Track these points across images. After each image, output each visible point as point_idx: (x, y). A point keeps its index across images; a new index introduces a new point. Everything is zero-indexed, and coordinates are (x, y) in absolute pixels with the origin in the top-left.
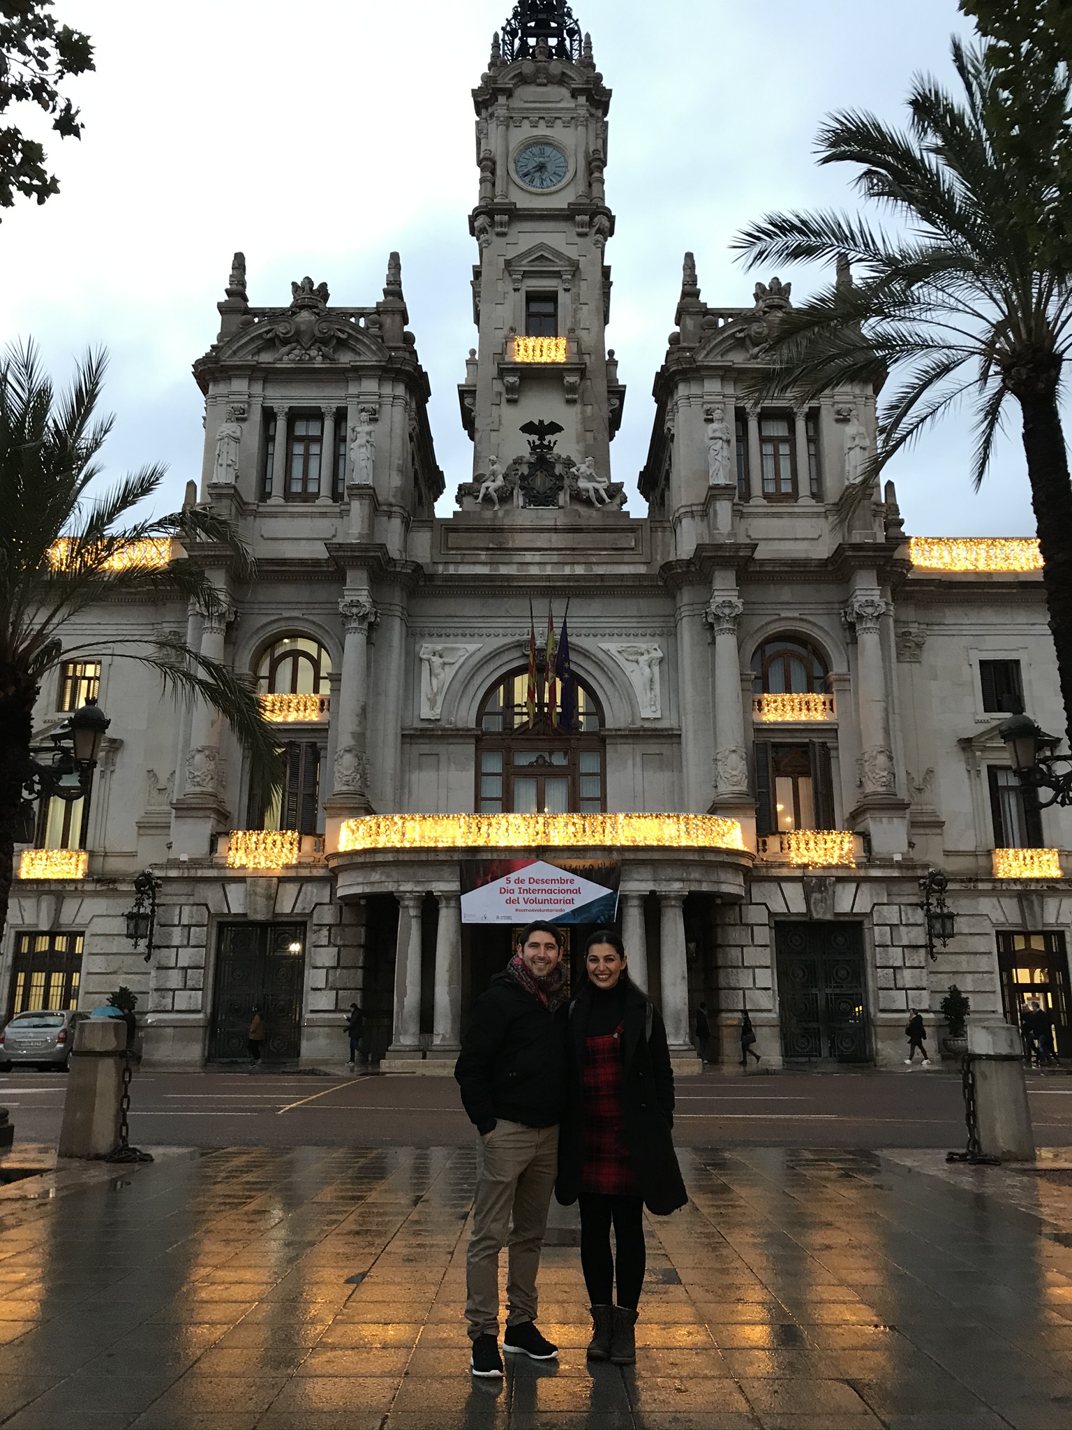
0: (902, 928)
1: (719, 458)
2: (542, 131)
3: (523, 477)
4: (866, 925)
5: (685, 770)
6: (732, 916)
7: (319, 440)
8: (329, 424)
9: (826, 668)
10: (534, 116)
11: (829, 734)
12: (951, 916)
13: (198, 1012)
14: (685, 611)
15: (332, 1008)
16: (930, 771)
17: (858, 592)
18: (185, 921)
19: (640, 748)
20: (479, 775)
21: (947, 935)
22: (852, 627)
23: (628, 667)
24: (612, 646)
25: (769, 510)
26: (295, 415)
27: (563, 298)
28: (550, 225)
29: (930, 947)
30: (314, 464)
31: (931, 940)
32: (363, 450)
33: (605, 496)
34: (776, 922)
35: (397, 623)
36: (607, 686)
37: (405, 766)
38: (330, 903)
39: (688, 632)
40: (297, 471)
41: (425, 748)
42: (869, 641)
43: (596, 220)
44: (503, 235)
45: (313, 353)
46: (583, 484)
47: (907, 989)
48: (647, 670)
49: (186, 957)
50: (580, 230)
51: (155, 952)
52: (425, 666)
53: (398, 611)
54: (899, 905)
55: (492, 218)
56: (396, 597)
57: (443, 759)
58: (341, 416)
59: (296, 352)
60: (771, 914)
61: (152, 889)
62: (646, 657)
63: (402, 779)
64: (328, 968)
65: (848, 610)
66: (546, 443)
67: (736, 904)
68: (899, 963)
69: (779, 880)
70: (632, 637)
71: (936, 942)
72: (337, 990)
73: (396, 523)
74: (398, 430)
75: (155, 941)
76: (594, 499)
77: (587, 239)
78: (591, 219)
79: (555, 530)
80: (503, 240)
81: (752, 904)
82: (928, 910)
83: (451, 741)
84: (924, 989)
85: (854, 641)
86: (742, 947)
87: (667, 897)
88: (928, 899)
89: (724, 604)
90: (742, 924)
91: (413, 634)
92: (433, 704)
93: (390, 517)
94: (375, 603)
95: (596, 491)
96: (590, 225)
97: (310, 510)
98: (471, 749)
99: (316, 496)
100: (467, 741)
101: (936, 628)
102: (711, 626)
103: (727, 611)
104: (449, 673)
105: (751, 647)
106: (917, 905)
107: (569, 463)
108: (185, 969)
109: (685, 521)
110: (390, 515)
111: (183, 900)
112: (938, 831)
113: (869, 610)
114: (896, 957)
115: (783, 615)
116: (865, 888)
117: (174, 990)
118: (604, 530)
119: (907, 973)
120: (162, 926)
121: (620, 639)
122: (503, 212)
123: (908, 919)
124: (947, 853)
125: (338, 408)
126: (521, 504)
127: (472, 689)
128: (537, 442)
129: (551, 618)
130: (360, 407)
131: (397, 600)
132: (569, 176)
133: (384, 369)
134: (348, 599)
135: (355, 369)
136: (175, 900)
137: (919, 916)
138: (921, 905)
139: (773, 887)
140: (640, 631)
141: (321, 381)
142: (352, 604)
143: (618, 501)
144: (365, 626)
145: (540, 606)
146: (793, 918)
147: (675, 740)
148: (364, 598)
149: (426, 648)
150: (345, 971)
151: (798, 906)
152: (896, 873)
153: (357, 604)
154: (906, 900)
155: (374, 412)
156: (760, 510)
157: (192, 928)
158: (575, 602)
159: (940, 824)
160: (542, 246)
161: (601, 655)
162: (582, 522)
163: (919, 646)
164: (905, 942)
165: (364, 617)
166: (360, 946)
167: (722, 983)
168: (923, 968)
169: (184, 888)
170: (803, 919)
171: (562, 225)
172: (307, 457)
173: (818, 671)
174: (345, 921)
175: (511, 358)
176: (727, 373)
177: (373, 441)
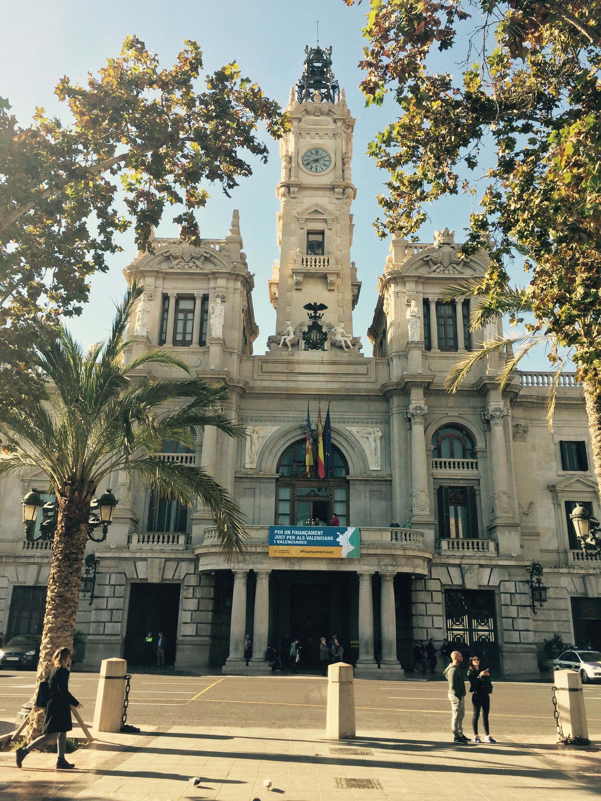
0: (517, 596)
1: (414, 326)
2: (317, 141)
3: (304, 333)
4: (496, 592)
5: (394, 500)
6: (420, 585)
7: (193, 311)
8: (198, 302)
9: (473, 443)
10: (313, 133)
11: (475, 482)
12: (545, 589)
13: (118, 635)
14: (395, 410)
15: (194, 634)
16: (531, 503)
17: (491, 403)
18: (112, 583)
19: (368, 488)
20: (278, 501)
21: (542, 600)
22: (488, 422)
23: (362, 441)
24: (354, 429)
25: (442, 355)
26: (180, 298)
27: (327, 233)
28: (320, 193)
29: (533, 607)
30: (189, 324)
31: (533, 602)
32: (217, 319)
33: (350, 345)
34: (445, 590)
35: (234, 414)
36: (351, 452)
37: (236, 494)
38: (194, 574)
39: (396, 422)
40: (180, 329)
41: (247, 485)
42: (498, 430)
43: (346, 191)
44: (295, 198)
45: (191, 264)
46: (339, 338)
47: (520, 631)
48: (373, 443)
49: (112, 603)
50: (337, 196)
51: (95, 600)
52: (249, 439)
53: (235, 407)
54: (515, 582)
55: (289, 189)
56: (234, 398)
57: (257, 492)
58: (205, 298)
59: (181, 264)
60: (442, 585)
61: (95, 564)
62: (372, 436)
64: (192, 611)
65: (486, 412)
66: (318, 315)
67: (422, 579)
68: (515, 615)
69: (447, 566)
70: (365, 424)
71: (536, 603)
72: (197, 623)
73: (235, 358)
74: (236, 307)
75: (96, 593)
76: (344, 347)
77: (341, 201)
78: (344, 190)
79: (322, 363)
80: (295, 200)
81: (431, 579)
82: (532, 585)
83: (262, 481)
84: (530, 631)
85: (489, 429)
86: (426, 603)
87: (384, 576)
88: (531, 578)
89: (416, 408)
90: (426, 590)
91: (242, 420)
92: (252, 460)
93: (231, 355)
95: (346, 342)
96: (343, 193)
97: (187, 350)
98: (273, 486)
99: (190, 342)
100: (272, 481)
101: (535, 422)
102: (410, 420)
103: (419, 412)
104: (262, 443)
105: (432, 431)
106: (525, 582)
107: (330, 327)
108: (112, 610)
109: (395, 360)
111: (112, 570)
112: (537, 538)
113: (498, 413)
114: (513, 611)
115: (449, 414)
116: (495, 571)
117: (105, 622)
118: (349, 364)
119: (520, 621)
120: (99, 585)
121: (358, 425)
122: (295, 185)
123: (520, 590)
124: (542, 551)
125: (204, 295)
126: (303, 348)
127: (274, 451)
128: (313, 315)
129: (320, 412)
130: (216, 294)
131: (234, 401)
132: (332, 165)
133: (230, 274)
135: (213, 273)
136: (106, 570)
137: (526, 588)
138: (527, 582)
139: (444, 569)
140: (370, 420)
141: (194, 279)
143: (357, 347)
145: (314, 405)
146: (455, 588)
147: (388, 483)
149: (249, 428)
150: (202, 613)
151: (457, 581)
152: (513, 563)
154: (519, 579)
156: (436, 355)
157: (117, 587)
158: (333, 403)
159: (538, 534)
160: (317, 205)
161: (348, 434)
162: (338, 359)
163: (525, 432)
164: (519, 603)
166: (211, 598)
167: (415, 624)
168: (529, 618)
169: (113, 563)
170: (461, 588)
171: (328, 193)
172: (185, 320)
173: (469, 446)
174: (202, 584)
175: (299, 266)
176: (419, 280)
177: (223, 314)
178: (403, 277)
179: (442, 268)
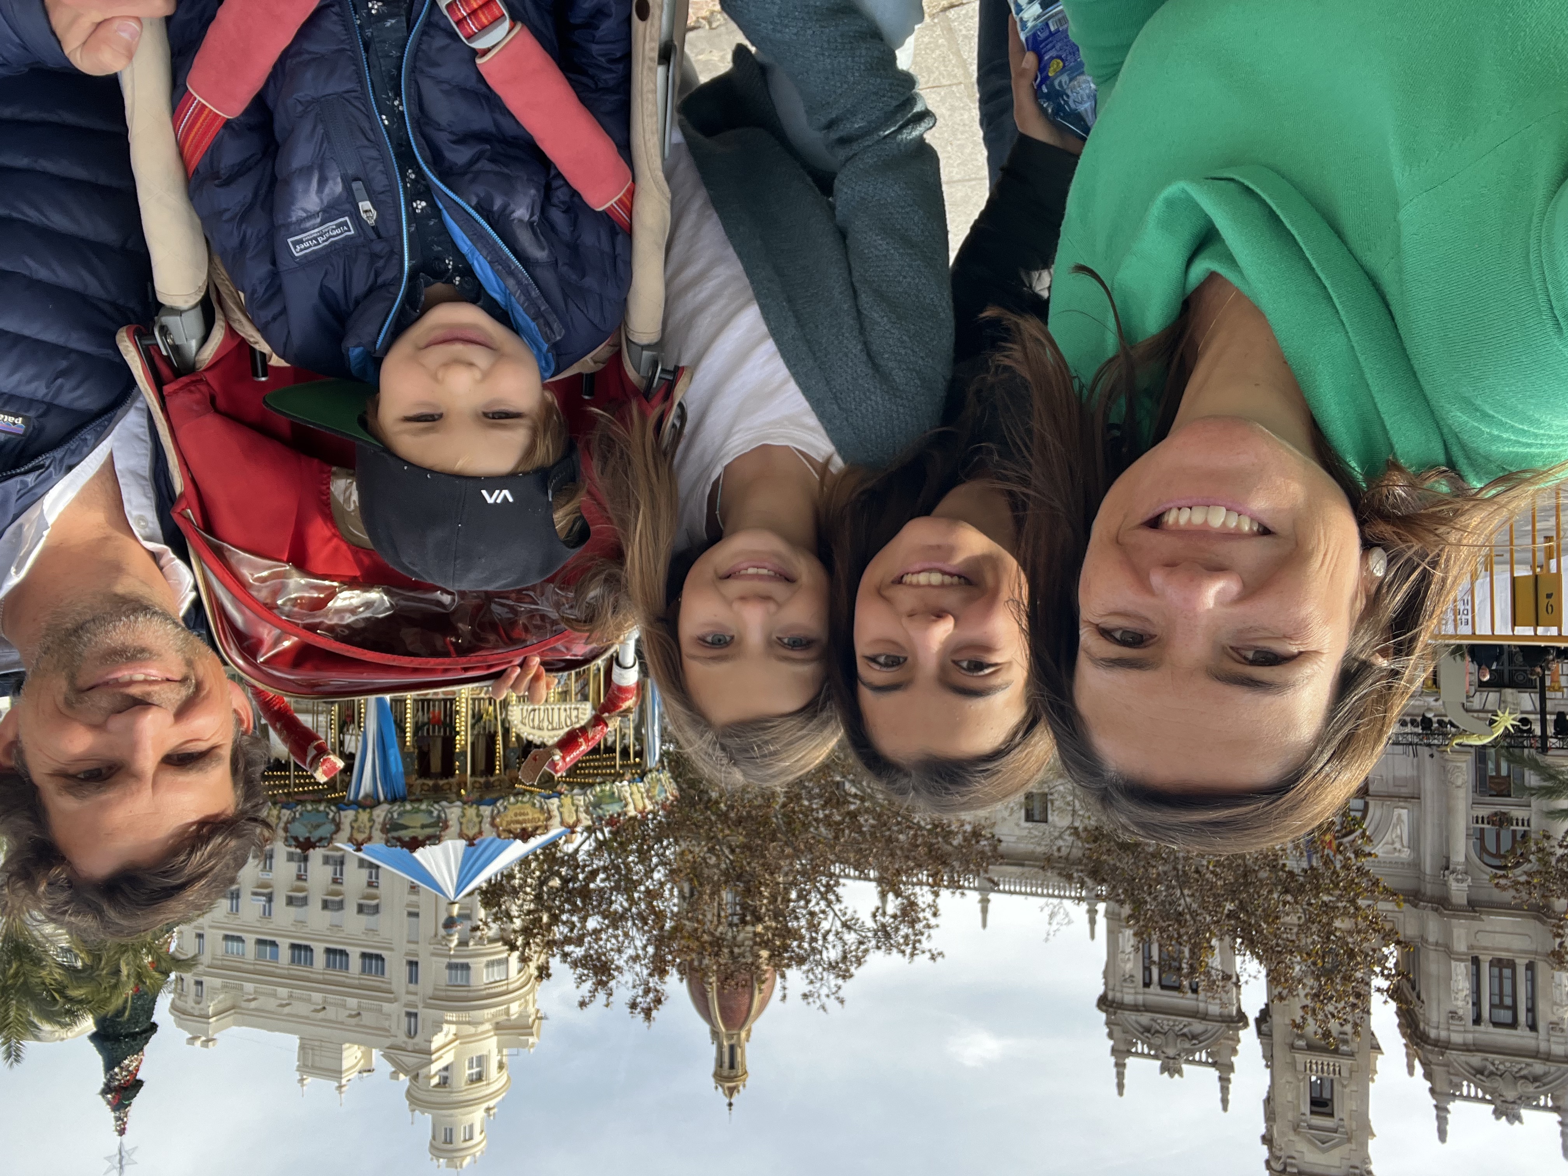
7: (1493, 1006)
8: (1486, 1016)
26: (1512, 1025)
27: (1307, 1110)
28: (1316, 1169)
30: (1496, 990)
35: (1428, 871)
37: (1417, 781)
40: (1507, 984)
43: (1282, 1166)
44: (1351, 1167)
45: (1502, 1067)
50: (1293, 1161)
52: (1405, 842)
53: (1428, 878)
56: (1429, 889)
57: (1391, 782)
58: (1477, 1019)
59: (1516, 1069)
63: (1418, 770)
73: (1431, 939)
74: (1434, 1005)
77: (1289, 1152)
78: (1286, 1168)
80: (1353, 1162)
83: (1386, 794)
91: (1416, 864)
92: (1400, 816)
93: (1436, 942)
94: (1445, 884)
96: (1286, 1164)
97: (1495, 953)
98: (1372, 788)
99: (1492, 964)
104: (1388, 837)
110: (1437, 944)
125: (1480, 1024)
130: (1463, 1022)
131: (1429, 886)
133: (1447, 1049)
134: (1465, 885)
135: (1469, 1051)
141: (1495, 1046)
142: (1462, 881)
144: (1451, 867)
148: (1454, 886)
149: (1406, 854)
153: (1457, 880)
155: (1452, 1018)
160: (1323, 1152)
165: (1453, 872)
171: (1307, 1167)
172: (1501, 994)
175: (1346, 1063)
176: (1204, 1017)
177: (1453, 995)
178: (1223, 1022)
179: (1177, 1028)
